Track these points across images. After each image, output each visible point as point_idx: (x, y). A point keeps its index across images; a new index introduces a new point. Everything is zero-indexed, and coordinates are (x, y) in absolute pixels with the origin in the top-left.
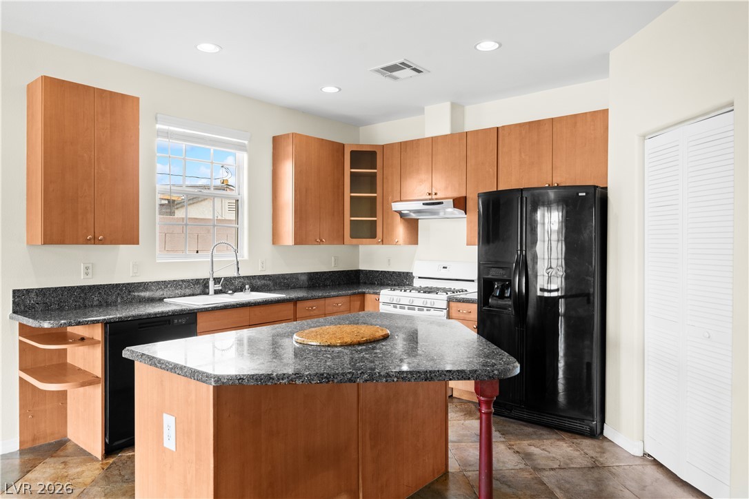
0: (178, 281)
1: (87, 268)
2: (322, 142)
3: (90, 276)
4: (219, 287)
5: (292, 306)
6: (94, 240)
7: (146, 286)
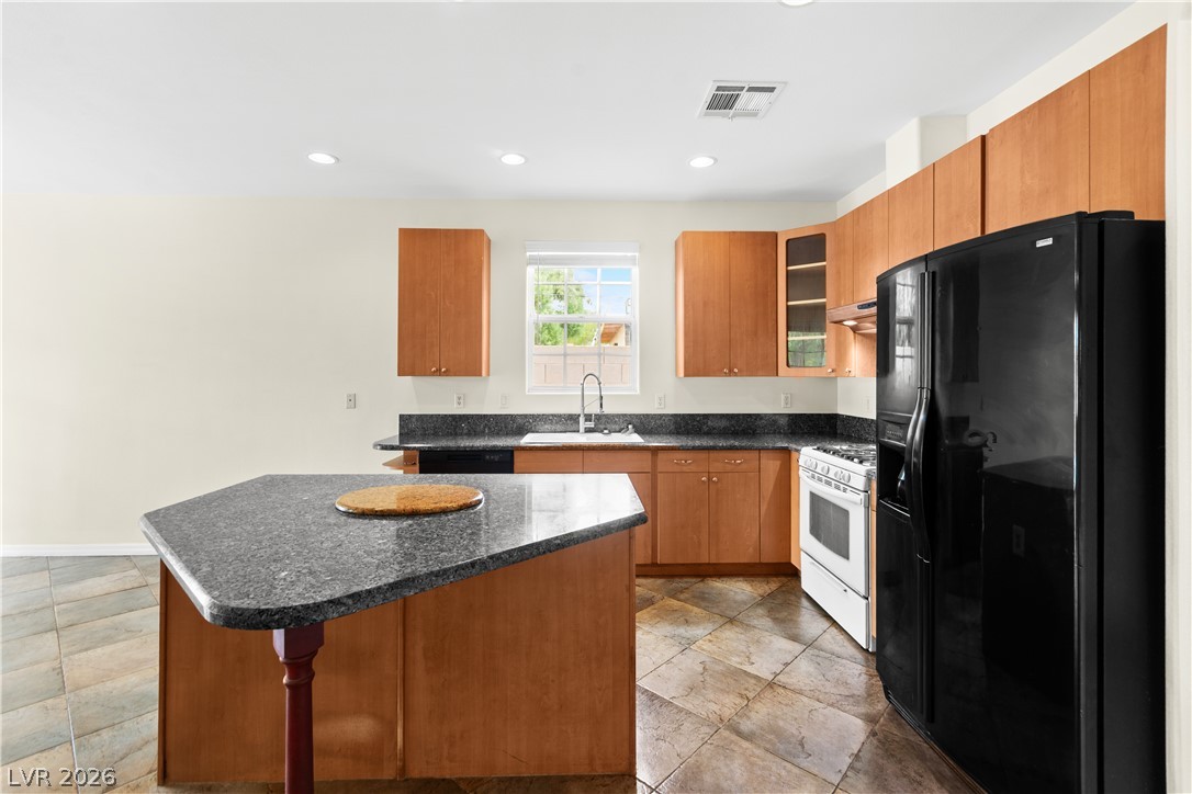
0: (548, 415)
1: (459, 399)
2: (734, 237)
3: (462, 405)
4: (591, 425)
5: (648, 456)
6: (438, 373)
7: (513, 417)
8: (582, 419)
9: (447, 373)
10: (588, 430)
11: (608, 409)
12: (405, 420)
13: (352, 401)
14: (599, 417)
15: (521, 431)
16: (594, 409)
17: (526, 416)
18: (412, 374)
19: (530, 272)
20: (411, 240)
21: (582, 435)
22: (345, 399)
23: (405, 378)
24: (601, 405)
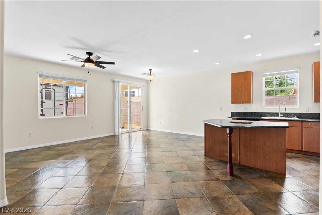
0: (269, 113)
1: (245, 109)
4: (283, 115)
5: (300, 123)
6: (240, 103)
7: (259, 113)
8: (279, 114)
9: (242, 103)
10: (281, 117)
11: (287, 111)
12: (232, 113)
13: (221, 109)
14: (285, 114)
15: (261, 116)
16: (283, 111)
17: (263, 113)
18: (234, 103)
19: (264, 78)
20: (234, 75)
21: (279, 118)
22: (220, 109)
23: (233, 104)
24: (285, 110)
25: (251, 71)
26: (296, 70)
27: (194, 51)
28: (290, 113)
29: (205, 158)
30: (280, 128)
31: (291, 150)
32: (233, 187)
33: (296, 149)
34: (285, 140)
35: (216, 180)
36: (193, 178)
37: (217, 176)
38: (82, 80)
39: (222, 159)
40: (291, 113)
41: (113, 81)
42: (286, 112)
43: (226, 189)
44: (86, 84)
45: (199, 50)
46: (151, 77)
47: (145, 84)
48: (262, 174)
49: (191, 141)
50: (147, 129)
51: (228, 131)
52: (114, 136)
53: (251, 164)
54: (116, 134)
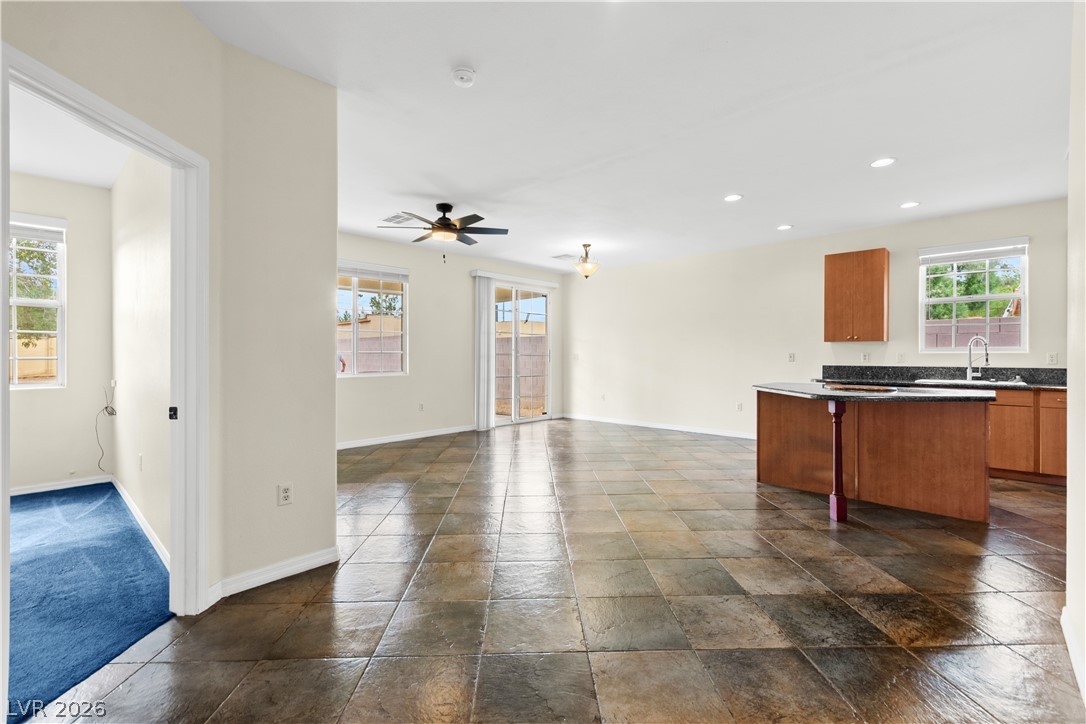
0: (939, 368)
3: (867, 360)
4: (979, 375)
5: (1031, 395)
6: (852, 339)
7: (908, 369)
8: (969, 371)
9: (858, 340)
10: (974, 378)
11: (993, 364)
12: (826, 369)
13: (792, 357)
14: (985, 370)
15: (915, 377)
16: (982, 364)
17: (919, 368)
18: (833, 340)
19: (923, 269)
20: (833, 261)
21: (969, 381)
22: (788, 356)
23: (829, 343)
24: (987, 360)
25: (884, 249)
26: (1020, 246)
27: (726, 199)
28: (1001, 369)
29: (759, 487)
30: (972, 403)
31: (1004, 470)
32: (849, 542)
33: (1018, 469)
34: (985, 434)
35: (803, 529)
36: (743, 525)
37: (805, 522)
38: (399, 275)
39: (810, 487)
40: (1004, 369)
41: (475, 277)
42: (991, 366)
43: (833, 545)
44: (407, 286)
45: (742, 196)
46: (589, 266)
47: (557, 285)
48: (924, 521)
49: (704, 448)
50: (560, 416)
51: (832, 408)
52: (476, 433)
53: (893, 499)
54: (483, 428)
